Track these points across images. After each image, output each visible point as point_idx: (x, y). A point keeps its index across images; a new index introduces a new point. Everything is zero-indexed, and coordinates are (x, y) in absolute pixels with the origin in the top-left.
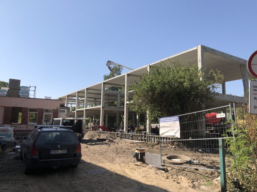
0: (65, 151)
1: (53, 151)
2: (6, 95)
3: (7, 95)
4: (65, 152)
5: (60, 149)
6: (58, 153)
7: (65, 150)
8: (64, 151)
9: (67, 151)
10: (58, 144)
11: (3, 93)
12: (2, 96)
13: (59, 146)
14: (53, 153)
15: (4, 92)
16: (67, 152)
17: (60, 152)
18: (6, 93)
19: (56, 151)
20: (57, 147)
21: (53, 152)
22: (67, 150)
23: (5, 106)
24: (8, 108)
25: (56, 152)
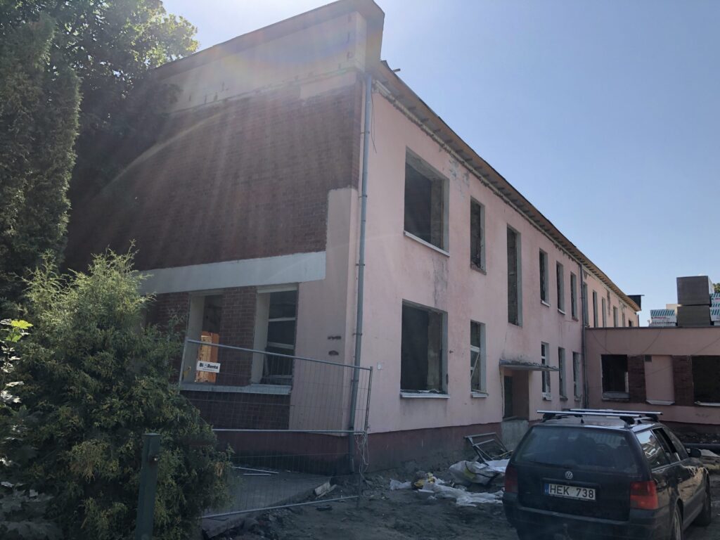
0: (588, 493)
1: (553, 487)
2: (674, 325)
3: (677, 324)
4: (588, 498)
5: (572, 485)
6: (566, 494)
7: (588, 490)
8: (586, 493)
9: (594, 494)
10: (568, 468)
11: (666, 321)
12: (665, 328)
13: (569, 474)
14: (553, 492)
15: (668, 317)
16: (594, 498)
17: (573, 493)
18: (674, 319)
19: (562, 489)
20: (564, 477)
21: (552, 490)
22: (594, 490)
23: (671, 356)
24: (682, 359)
25: (562, 492)
